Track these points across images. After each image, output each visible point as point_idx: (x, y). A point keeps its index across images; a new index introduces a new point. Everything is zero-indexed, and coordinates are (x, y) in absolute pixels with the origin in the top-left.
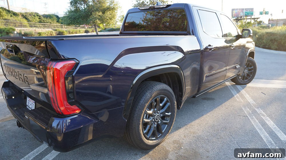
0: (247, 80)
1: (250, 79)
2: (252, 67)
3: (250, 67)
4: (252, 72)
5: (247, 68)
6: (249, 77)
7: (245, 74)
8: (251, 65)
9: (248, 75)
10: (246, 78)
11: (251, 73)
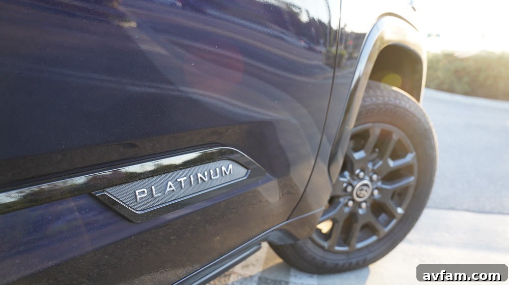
0: (374, 238)
1: (392, 231)
2: (410, 158)
3: (394, 157)
4: (405, 189)
5: (374, 162)
6: (383, 217)
7: (358, 205)
8: (399, 142)
9: (377, 208)
10: (369, 229)
11: (399, 196)
